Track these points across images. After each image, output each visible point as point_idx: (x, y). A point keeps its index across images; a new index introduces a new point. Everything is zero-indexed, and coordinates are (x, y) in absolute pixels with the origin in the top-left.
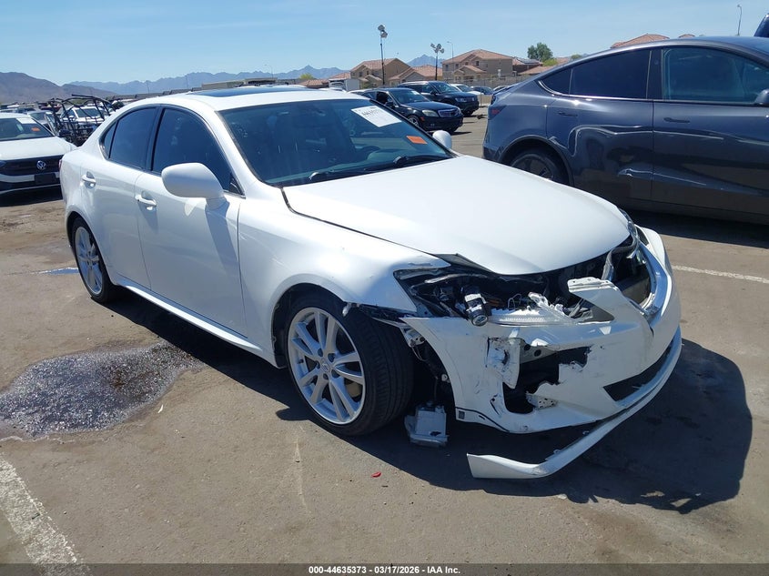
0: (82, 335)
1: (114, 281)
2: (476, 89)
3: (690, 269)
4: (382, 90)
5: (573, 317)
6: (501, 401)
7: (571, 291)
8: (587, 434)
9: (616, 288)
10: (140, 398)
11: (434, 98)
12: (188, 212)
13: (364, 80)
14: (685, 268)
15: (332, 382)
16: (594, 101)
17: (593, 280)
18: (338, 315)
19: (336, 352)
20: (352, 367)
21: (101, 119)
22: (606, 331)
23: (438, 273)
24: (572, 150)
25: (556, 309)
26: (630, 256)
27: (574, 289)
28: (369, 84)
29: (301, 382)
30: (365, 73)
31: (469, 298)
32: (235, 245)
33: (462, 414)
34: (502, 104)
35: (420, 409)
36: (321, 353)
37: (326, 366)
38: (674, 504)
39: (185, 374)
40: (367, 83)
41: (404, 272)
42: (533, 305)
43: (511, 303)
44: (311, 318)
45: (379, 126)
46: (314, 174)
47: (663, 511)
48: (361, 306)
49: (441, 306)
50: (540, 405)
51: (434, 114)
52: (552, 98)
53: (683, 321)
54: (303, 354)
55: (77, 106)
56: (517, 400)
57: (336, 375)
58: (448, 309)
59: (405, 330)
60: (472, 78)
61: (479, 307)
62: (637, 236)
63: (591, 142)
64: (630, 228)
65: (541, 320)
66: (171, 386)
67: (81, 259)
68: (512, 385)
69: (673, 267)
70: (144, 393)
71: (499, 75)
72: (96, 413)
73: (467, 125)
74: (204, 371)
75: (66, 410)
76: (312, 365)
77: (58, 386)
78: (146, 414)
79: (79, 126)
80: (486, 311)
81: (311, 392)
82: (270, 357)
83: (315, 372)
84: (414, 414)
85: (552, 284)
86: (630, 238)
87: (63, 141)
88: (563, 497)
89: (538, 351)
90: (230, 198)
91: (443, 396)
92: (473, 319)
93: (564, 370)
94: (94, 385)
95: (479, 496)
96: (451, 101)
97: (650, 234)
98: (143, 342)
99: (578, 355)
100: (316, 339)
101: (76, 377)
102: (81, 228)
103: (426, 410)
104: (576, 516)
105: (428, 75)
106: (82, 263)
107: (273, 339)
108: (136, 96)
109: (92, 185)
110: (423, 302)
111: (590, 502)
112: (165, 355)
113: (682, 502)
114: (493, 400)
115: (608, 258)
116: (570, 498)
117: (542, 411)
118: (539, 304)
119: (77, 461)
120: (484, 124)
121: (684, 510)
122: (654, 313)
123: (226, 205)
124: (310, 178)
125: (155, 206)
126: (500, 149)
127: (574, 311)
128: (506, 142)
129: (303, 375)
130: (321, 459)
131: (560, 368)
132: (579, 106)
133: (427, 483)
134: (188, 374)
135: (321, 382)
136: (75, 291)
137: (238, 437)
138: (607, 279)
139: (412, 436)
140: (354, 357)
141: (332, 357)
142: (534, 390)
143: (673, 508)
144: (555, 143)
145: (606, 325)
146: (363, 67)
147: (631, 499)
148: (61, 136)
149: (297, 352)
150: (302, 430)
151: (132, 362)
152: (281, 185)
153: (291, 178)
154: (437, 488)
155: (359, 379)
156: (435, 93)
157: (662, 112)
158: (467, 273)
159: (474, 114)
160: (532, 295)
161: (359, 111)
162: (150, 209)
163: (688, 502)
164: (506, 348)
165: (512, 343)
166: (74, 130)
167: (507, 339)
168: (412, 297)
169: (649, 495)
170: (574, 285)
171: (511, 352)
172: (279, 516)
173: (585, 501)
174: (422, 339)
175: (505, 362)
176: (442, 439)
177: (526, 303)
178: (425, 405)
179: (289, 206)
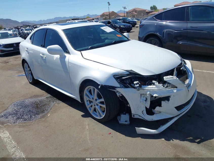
0: (27, 94)
1: (35, 78)
2: (136, 19)
3: (198, 70)
4: (109, 20)
5: (166, 88)
6: (145, 112)
7: (165, 80)
8: (170, 121)
9: (178, 79)
10: (43, 112)
11: (124, 22)
12: (55, 59)
13: (104, 17)
14: (197, 70)
15: (96, 107)
16: (170, 22)
17: (171, 76)
18: (97, 88)
19: (97, 98)
20: (102, 103)
21: (31, 31)
22: (175, 91)
23: (126, 75)
24: (163, 36)
25: (160, 85)
26: (182, 69)
27: (165, 79)
28: (105, 19)
29: (88, 107)
30: (104, 15)
31: (135, 82)
32: (68, 68)
33: (134, 116)
34: (144, 24)
35: (121, 114)
36: (93, 99)
37: (95, 102)
38: (196, 141)
39: (56, 104)
40: (105, 18)
41: (116, 75)
42: (154, 84)
43: (147, 83)
44: (90, 89)
45: (108, 32)
46: (90, 47)
47: (193, 143)
48: (104, 85)
49: (127, 85)
50: (156, 113)
51: (124, 27)
52: (158, 22)
53: (197, 86)
54: (88, 99)
55: (24, 28)
56: (150, 112)
57: (97, 105)
58: (129, 86)
59: (117, 92)
60: (134, 16)
61: (138, 85)
62: (183, 62)
63: (169, 34)
64: (181, 60)
65: (156, 89)
66: (52, 108)
67: (26, 72)
68: (148, 107)
69: (194, 70)
70: (44, 110)
71: (142, 15)
72: (31, 116)
73: (134, 29)
74: (61, 104)
75: (23, 116)
76: (91, 102)
77: (21, 109)
78: (45, 117)
79: (25, 34)
80: (140, 86)
81: (91, 110)
82: (79, 100)
83: (92, 104)
84: (120, 115)
85: (159, 78)
86: (181, 63)
87: (21, 38)
88: (163, 139)
89: (155, 97)
90: (66, 55)
91: (128, 111)
92: (136, 89)
93: (163, 103)
94: (30, 108)
95: (139, 139)
96: (129, 23)
97: (187, 61)
98: (44, 96)
99: (167, 98)
100: (91, 95)
101: (25, 106)
102: (26, 63)
103: (123, 114)
104: (167, 145)
105: (122, 16)
106: (26, 73)
107: (80, 95)
108: (41, 24)
109: (28, 51)
110: (122, 84)
111: (171, 141)
112: (50, 99)
113: (198, 140)
114: (143, 111)
115: (175, 69)
116: (165, 139)
117: (157, 114)
118: (155, 84)
119: (26, 131)
120: (138, 29)
121: (199, 143)
122: (189, 85)
123: (65, 57)
124: (89, 48)
125: (45, 57)
126: (143, 37)
127: (166, 85)
128: (144, 35)
129: (88, 105)
130: (94, 129)
131: (162, 102)
132: (165, 24)
133: (124, 136)
134: (56, 105)
135: (93, 107)
136: (25, 81)
137: (71, 123)
138: (175, 76)
139: (120, 122)
140: (102, 100)
141: (96, 100)
142: (154, 109)
143: (195, 142)
144: (159, 34)
145: (175, 89)
146: (104, 14)
147: (183, 139)
148: (20, 37)
149: (86, 98)
150: (88, 120)
151: (41, 102)
152: (80, 51)
153: (84, 48)
154: (127, 137)
155: (104, 106)
156: (124, 21)
157: (190, 25)
158: (134, 75)
159: (135, 26)
160: (153, 81)
161: (102, 28)
162: (44, 58)
163: (200, 140)
164: (146, 97)
165: (148, 95)
166: (24, 35)
167: (146, 94)
168: (119, 83)
169: (188, 138)
170: (166, 78)
171: (147, 98)
172: (82, 146)
173: (170, 140)
174: (122, 94)
175: (146, 101)
176: (128, 123)
177: (152, 83)
178: (123, 113)
179: (83, 57)
